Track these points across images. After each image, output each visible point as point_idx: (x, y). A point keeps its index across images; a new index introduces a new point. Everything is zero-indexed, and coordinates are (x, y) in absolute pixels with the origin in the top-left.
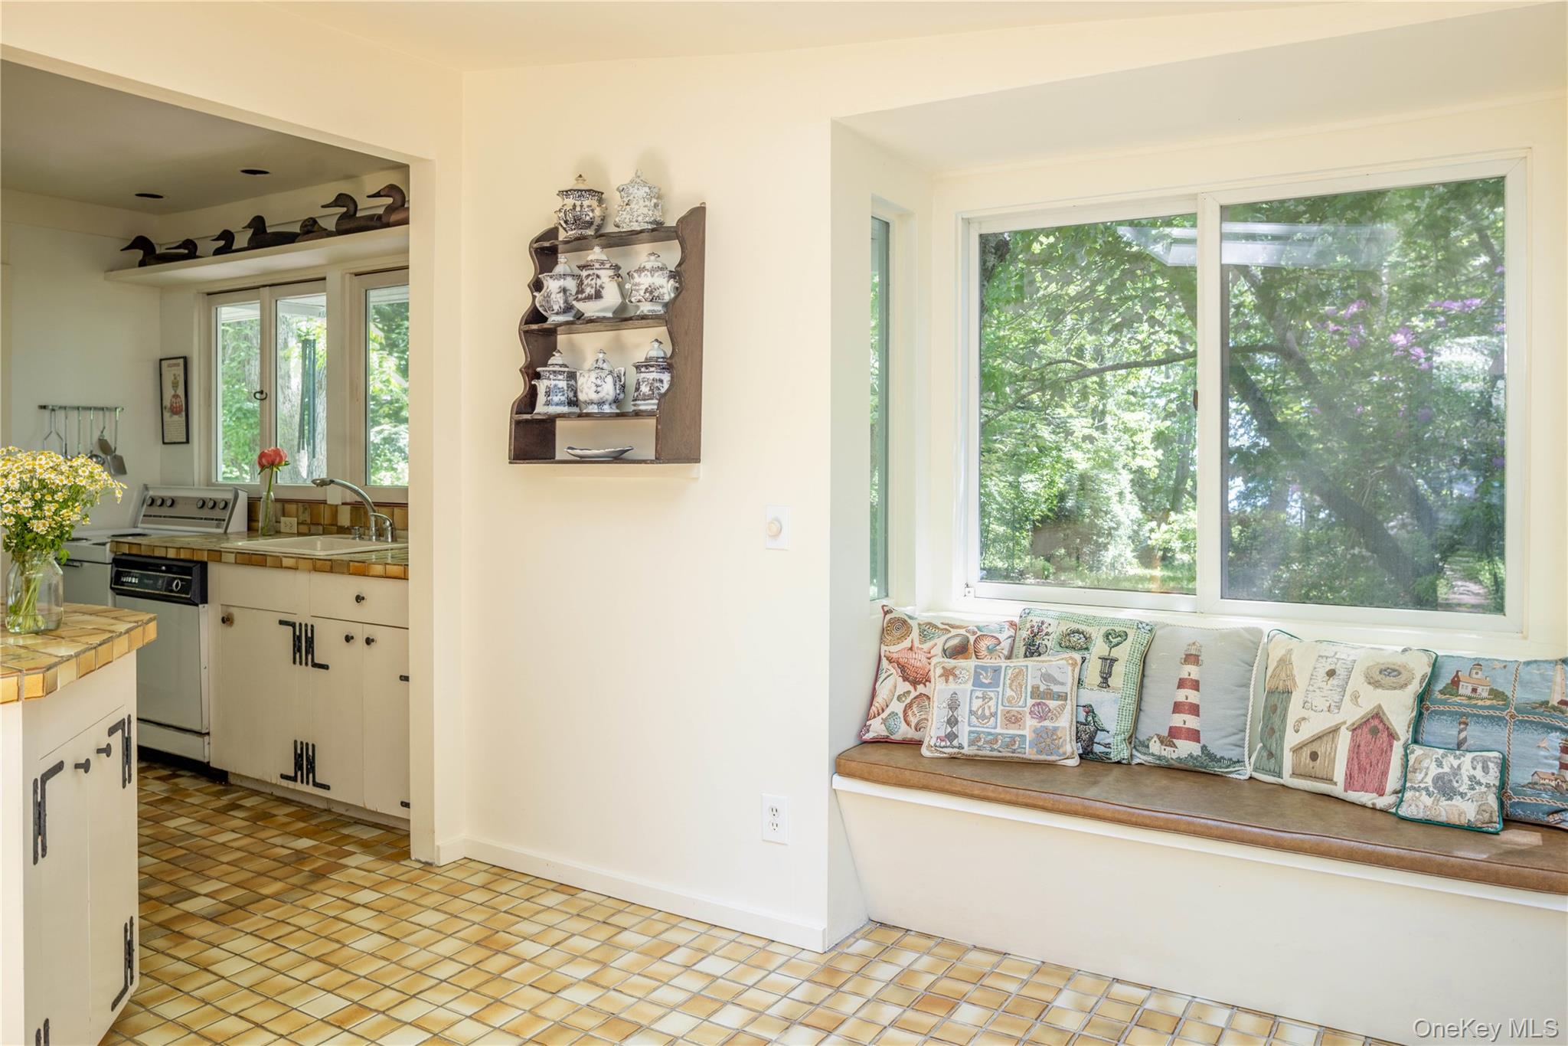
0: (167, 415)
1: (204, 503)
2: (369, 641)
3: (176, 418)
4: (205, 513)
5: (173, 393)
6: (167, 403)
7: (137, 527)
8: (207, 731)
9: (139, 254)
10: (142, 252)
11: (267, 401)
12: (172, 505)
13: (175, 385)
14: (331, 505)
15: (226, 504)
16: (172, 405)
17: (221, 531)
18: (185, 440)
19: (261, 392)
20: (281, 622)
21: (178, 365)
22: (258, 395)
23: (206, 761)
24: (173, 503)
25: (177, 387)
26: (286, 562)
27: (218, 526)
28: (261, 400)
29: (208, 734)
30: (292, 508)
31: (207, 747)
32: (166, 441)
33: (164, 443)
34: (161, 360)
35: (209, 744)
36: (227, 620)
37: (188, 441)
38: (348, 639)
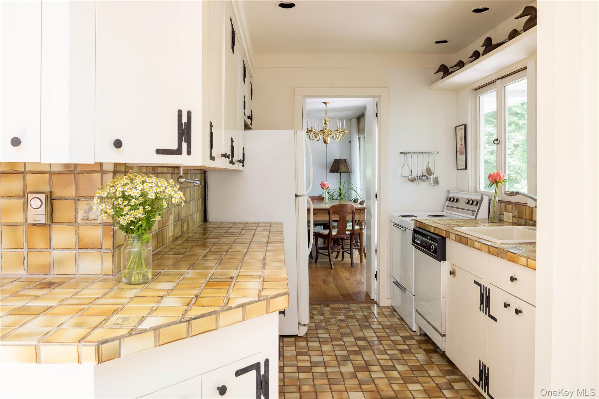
0: (458, 155)
1: (469, 201)
2: (517, 312)
3: (462, 156)
4: (469, 207)
5: (460, 143)
6: (458, 149)
7: (443, 212)
8: (444, 334)
9: (441, 73)
10: (443, 72)
11: (500, 145)
12: (457, 201)
13: (461, 140)
14: (530, 207)
15: (477, 203)
16: (460, 150)
17: (473, 217)
18: (465, 168)
19: (497, 140)
20: (476, 282)
21: (462, 129)
22: (496, 142)
23: (443, 350)
24: (457, 200)
25: (462, 140)
26: (477, 245)
27: (473, 215)
28: (497, 144)
29: (445, 335)
30: (509, 207)
31: (444, 342)
32: (458, 168)
33: (457, 169)
34: (456, 127)
35: (445, 341)
36: (452, 273)
37: (466, 168)
38: (506, 305)
